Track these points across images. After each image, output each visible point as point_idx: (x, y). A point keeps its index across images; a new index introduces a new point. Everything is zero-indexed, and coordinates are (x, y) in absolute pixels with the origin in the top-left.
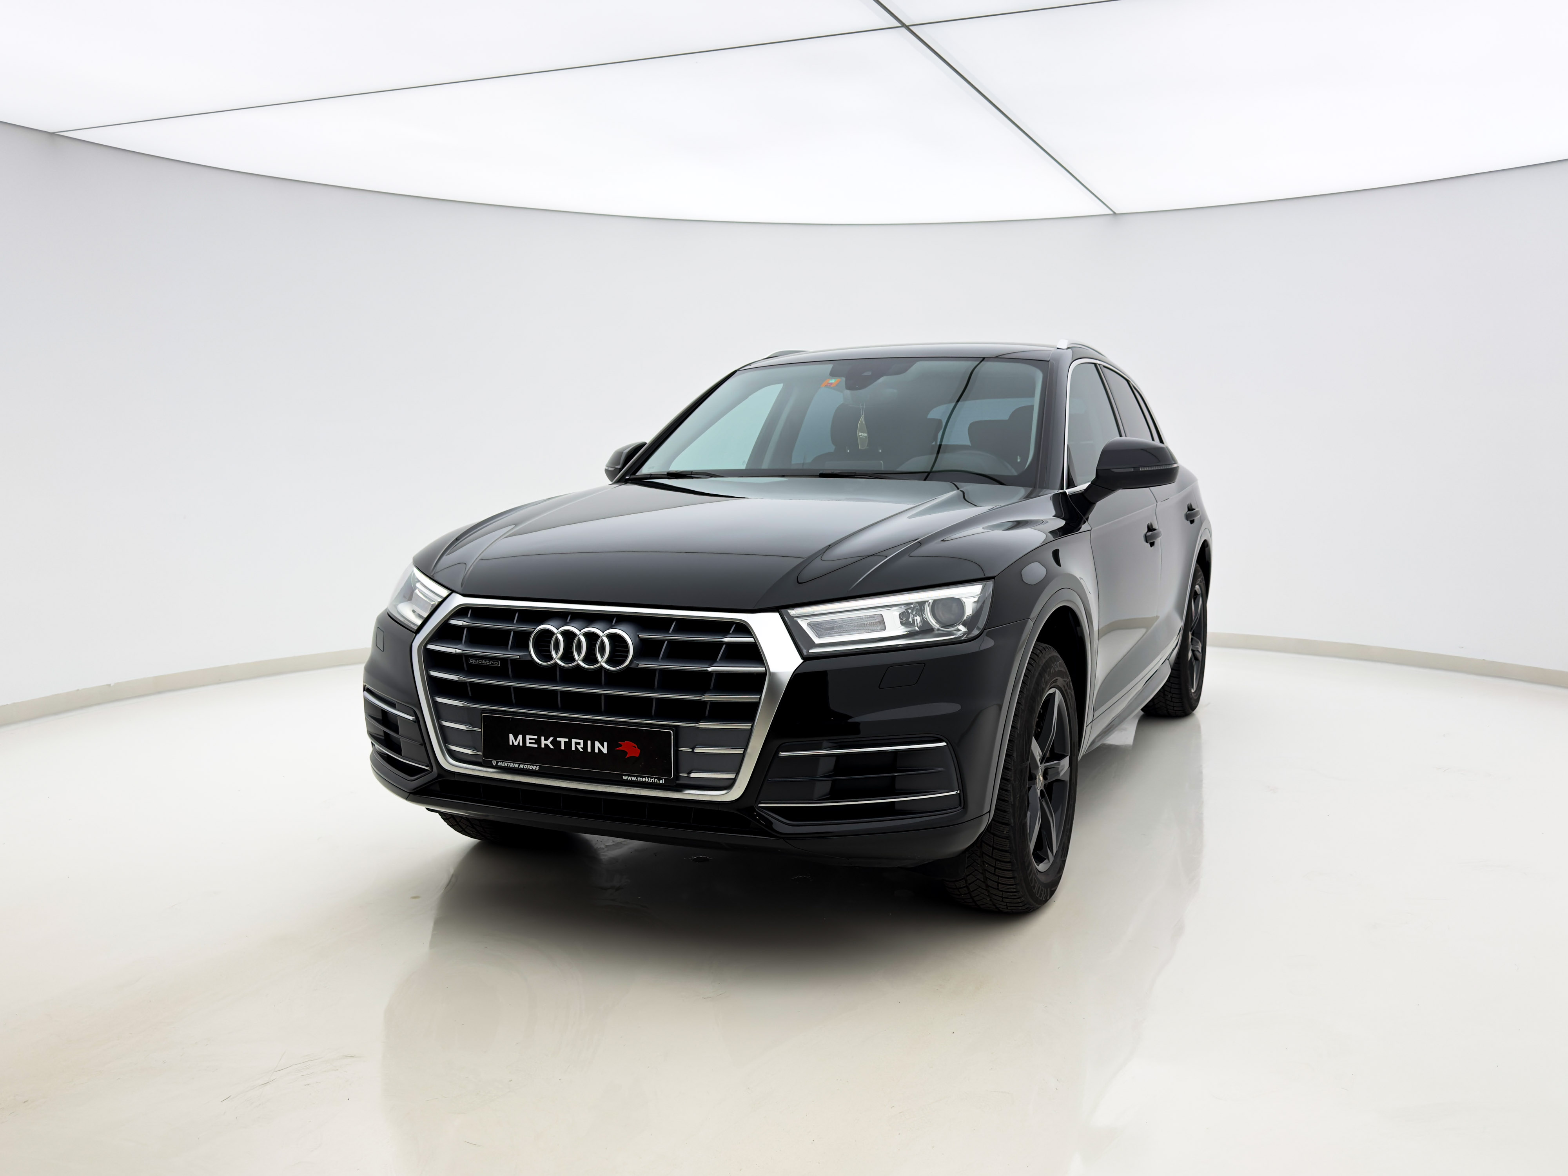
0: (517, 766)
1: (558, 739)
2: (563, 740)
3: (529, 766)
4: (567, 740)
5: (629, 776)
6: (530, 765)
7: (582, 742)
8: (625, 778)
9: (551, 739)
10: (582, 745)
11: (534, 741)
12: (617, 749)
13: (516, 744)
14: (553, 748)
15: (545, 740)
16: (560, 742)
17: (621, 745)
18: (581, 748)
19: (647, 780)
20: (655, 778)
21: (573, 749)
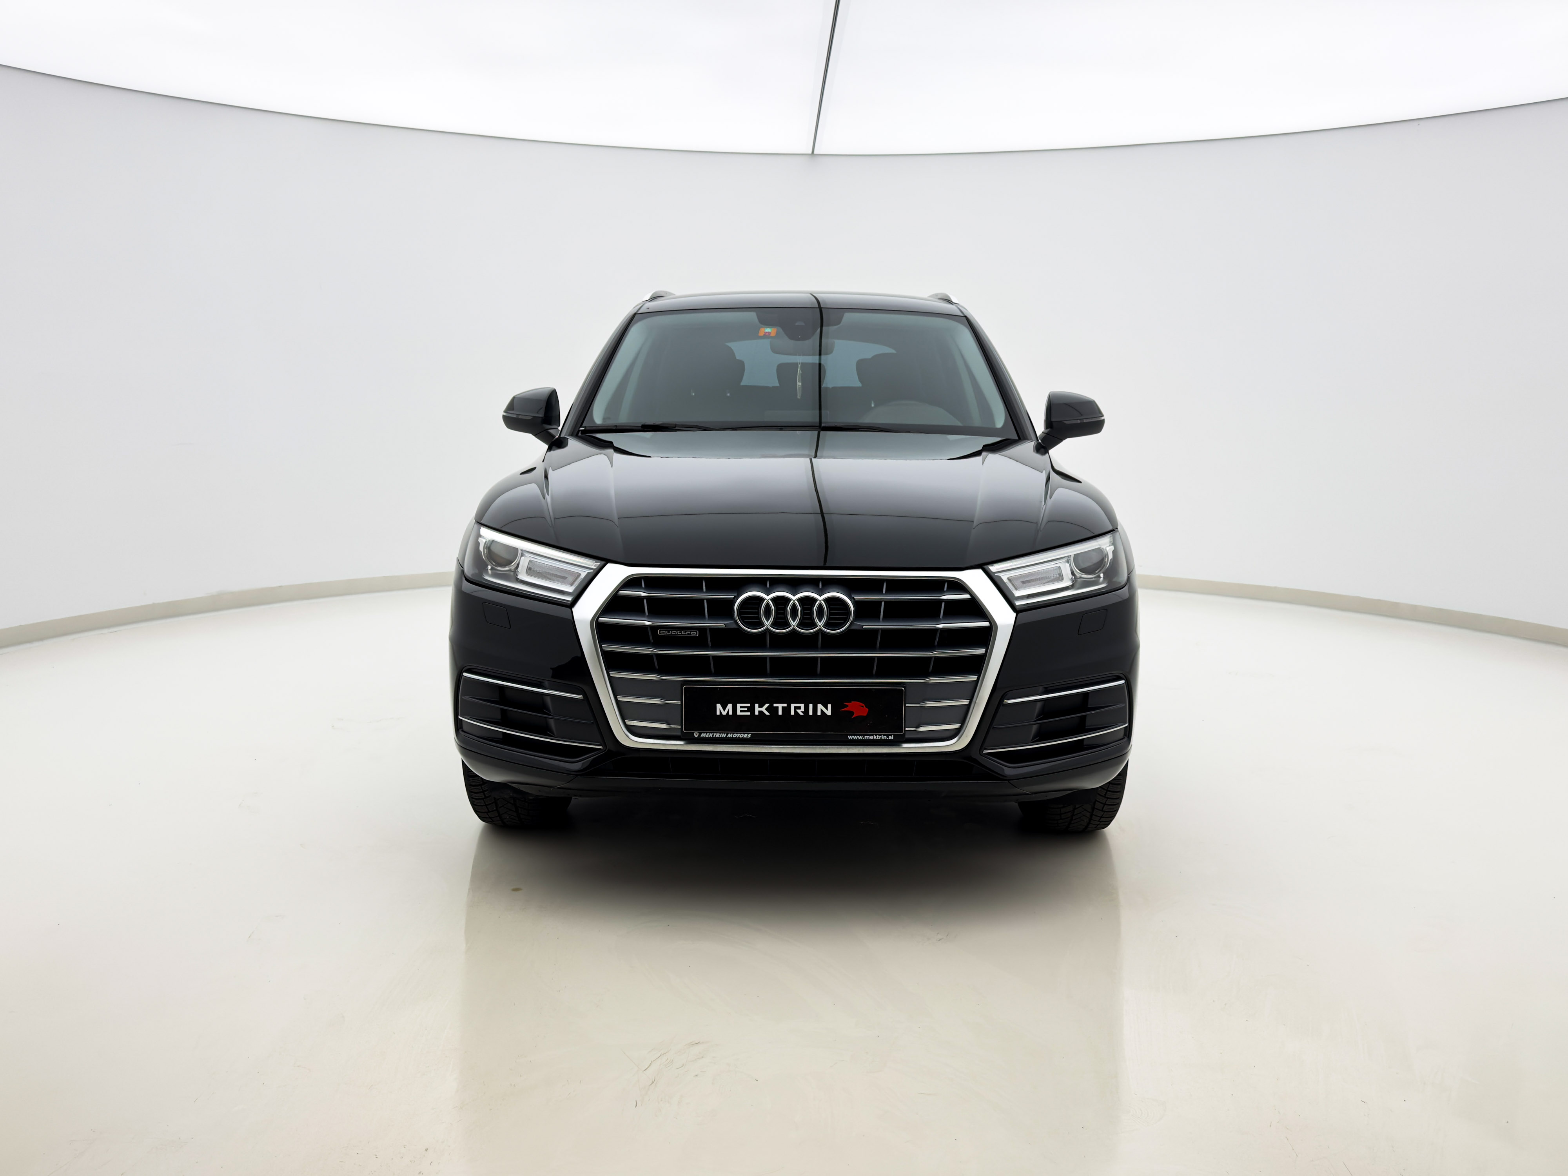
0: (724, 736)
1: (775, 705)
2: (780, 706)
3: (738, 735)
4: (785, 705)
5: (854, 735)
6: (741, 733)
7: (802, 706)
8: (850, 737)
9: (767, 705)
10: (803, 709)
11: (746, 709)
12: (843, 710)
13: (724, 713)
14: (769, 714)
15: (759, 707)
16: (778, 707)
17: (847, 706)
18: (802, 712)
19: (875, 737)
20: (884, 735)
21: (793, 713)
